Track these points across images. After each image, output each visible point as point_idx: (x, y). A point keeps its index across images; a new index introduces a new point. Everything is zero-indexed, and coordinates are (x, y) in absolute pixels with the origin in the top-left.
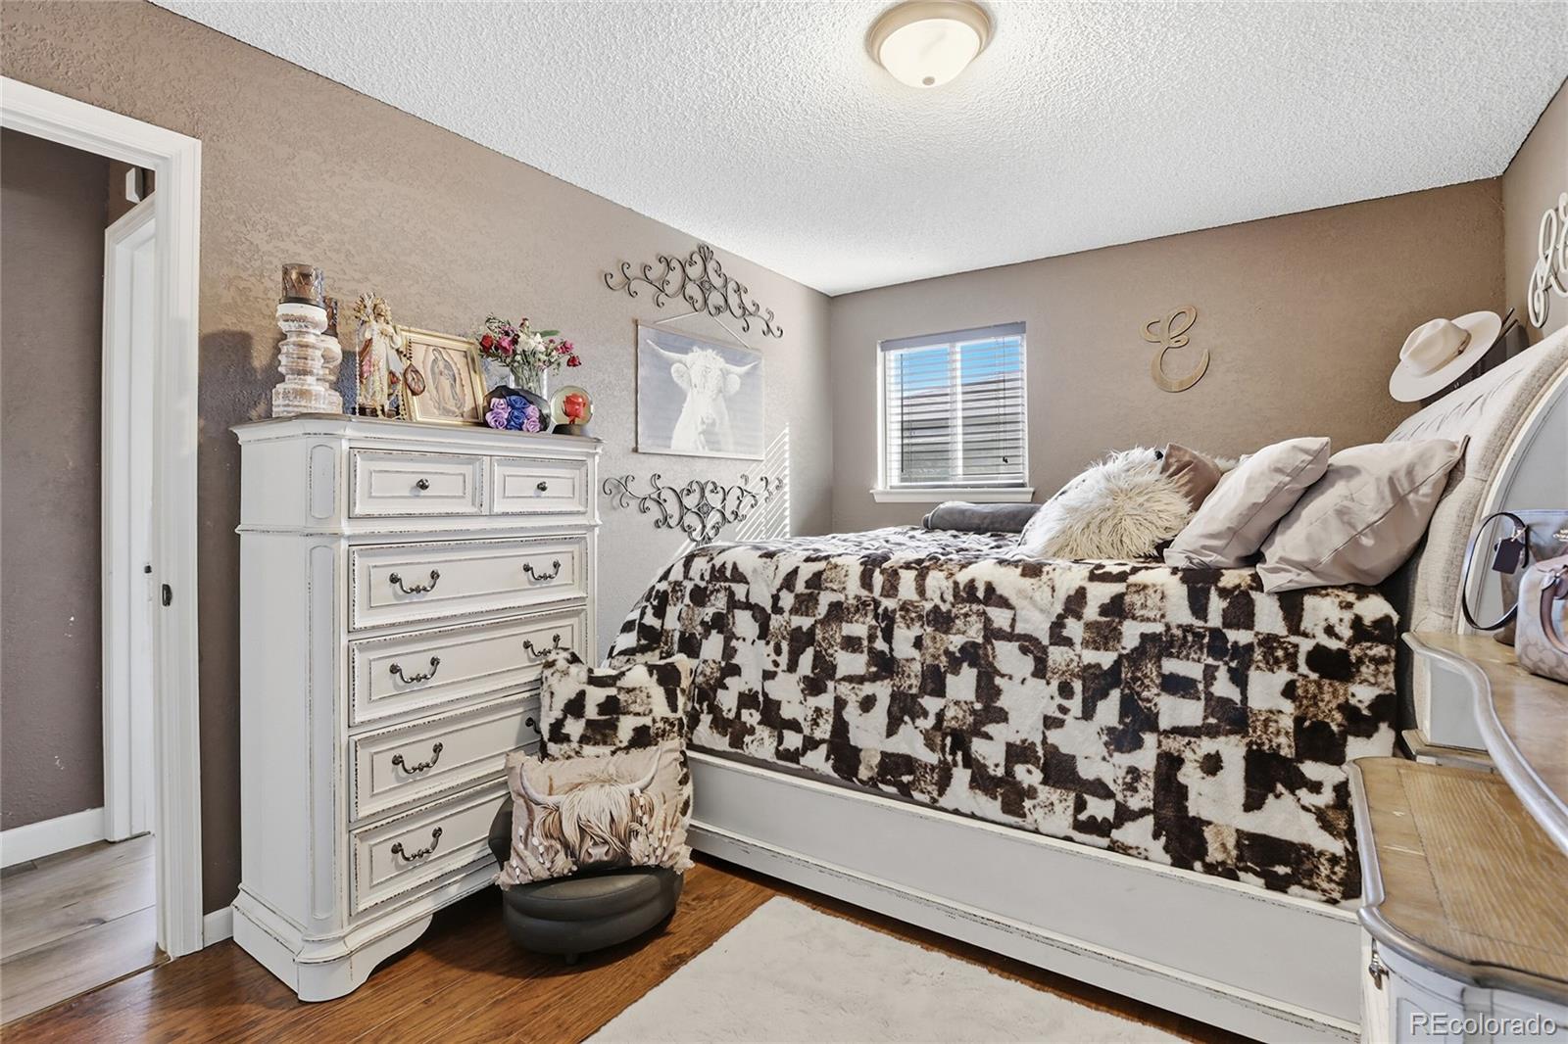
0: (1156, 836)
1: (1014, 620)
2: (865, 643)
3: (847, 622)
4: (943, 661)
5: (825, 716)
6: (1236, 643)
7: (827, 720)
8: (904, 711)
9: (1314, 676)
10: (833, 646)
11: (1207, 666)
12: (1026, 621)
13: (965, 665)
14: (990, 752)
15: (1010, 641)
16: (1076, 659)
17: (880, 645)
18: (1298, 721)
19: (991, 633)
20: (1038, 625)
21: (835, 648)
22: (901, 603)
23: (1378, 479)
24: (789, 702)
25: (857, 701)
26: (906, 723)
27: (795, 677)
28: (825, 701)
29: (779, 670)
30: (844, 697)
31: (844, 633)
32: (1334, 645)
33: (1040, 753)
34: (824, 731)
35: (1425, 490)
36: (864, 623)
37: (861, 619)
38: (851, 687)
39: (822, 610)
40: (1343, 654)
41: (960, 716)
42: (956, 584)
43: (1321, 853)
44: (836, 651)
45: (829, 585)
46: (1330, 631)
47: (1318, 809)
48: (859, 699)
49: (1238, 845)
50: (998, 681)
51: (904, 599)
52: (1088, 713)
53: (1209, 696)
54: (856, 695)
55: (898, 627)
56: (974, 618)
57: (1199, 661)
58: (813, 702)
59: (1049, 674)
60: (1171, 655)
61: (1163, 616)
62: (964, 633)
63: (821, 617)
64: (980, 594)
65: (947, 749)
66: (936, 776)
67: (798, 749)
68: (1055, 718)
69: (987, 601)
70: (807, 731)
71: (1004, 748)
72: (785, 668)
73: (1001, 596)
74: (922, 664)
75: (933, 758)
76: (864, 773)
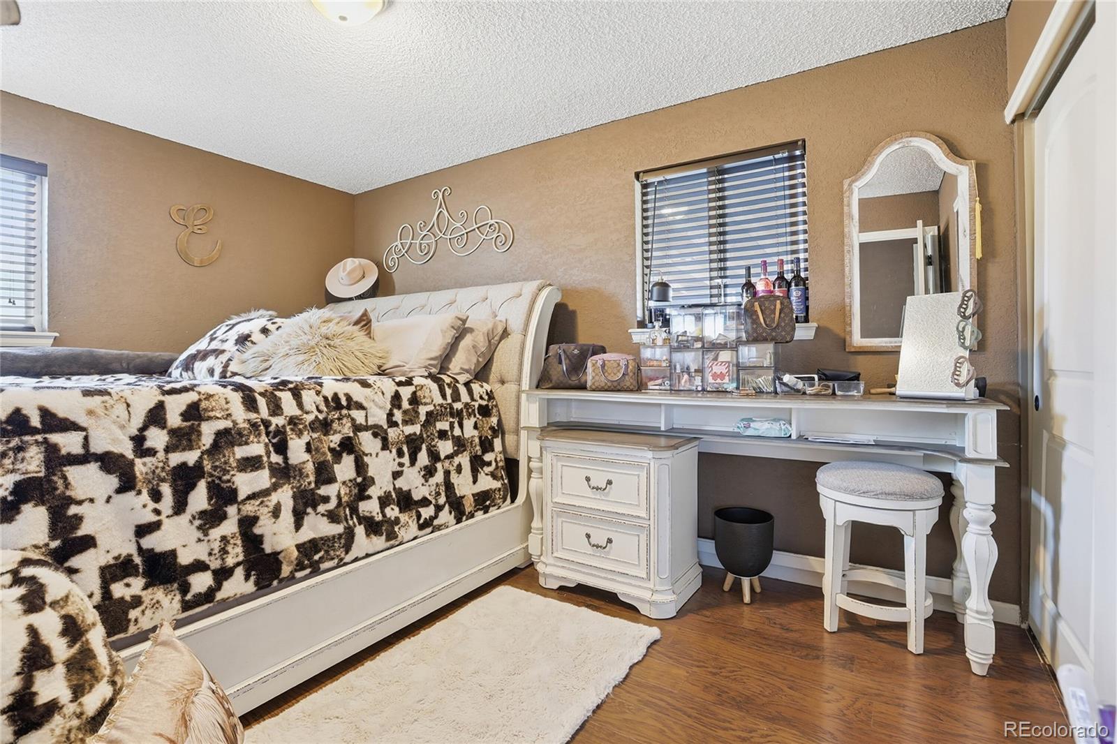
0: (451, 513)
1: (366, 416)
2: (265, 459)
3: (240, 445)
4: (329, 457)
5: (232, 541)
6: (457, 409)
7: (235, 544)
8: (306, 505)
9: (480, 418)
10: (228, 471)
11: (451, 422)
12: (374, 416)
13: (344, 455)
14: (370, 507)
15: (367, 431)
16: (401, 432)
17: (276, 458)
18: (480, 438)
19: (357, 428)
20: (379, 417)
21: (232, 473)
22: (288, 418)
23: (483, 333)
24: (184, 546)
25: (269, 512)
26: (309, 513)
27: (184, 519)
28: (229, 527)
29: (163, 517)
30: (253, 514)
31: (238, 456)
32: (484, 403)
33: (394, 496)
34: (236, 554)
35: (496, 338)
36: (259, 442)
37: (255, 440)
38: (258, 502)
39: (207, 440)
40: (487, 405)
41: (348, 492)
42: (326, 398)
43: (495, 490)
44: (233, 475)
45: (212, 414)
46: (481, 398)
47: (491, 472)
48: (271, 508)
49: (475, 500)
50: (366, 459)
51: (290, 415)
52: (413, 461)
53: (453, 436)
54: (267, 506)
55: (291, 438)
56: (344, 421)
57: (447, 421)
58: (216, 533)
59: (390, 446)
60: (438, 421)
61: (432, 401)
62: (340, 432)
63: (208, 446)
64: (344, 402)
65: (349, 517)
66: (343, 541)
67: (211, 585)
68: (398, 472)
69: (348, 407)
70: (215, 564)
71: (377, 501)
72: (170, 512)
73: (356, 402)
74: (314, 463)
75: (338, 529)
76: (286, 571)
